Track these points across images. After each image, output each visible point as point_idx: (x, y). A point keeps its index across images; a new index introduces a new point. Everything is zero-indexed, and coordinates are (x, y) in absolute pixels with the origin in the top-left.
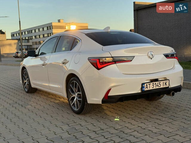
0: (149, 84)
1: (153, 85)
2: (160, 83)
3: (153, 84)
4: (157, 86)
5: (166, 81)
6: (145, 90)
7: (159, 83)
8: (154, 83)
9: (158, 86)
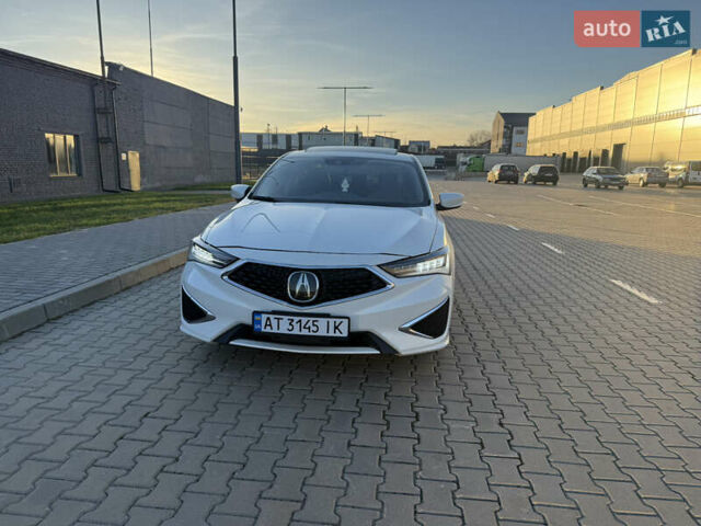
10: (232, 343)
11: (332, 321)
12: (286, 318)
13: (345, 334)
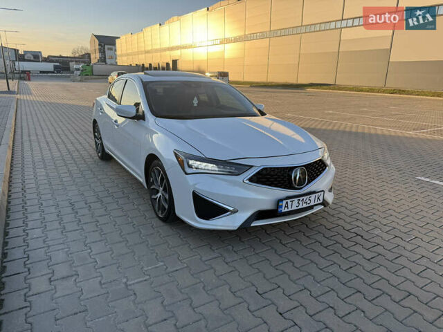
10: (252, 225)
11: (317, 195)
12: (296, 199)
13: (321, 201)
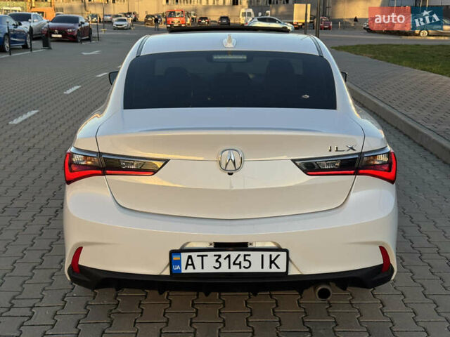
0: (202, 256)
1: (217, 261)
2: (247, 258)
3: (220, 256)
4: (234, 264)
5: (274, 254)
6: (183, 271)
7: (245, 256)
8: (224, 254)
9: (240, 264)
